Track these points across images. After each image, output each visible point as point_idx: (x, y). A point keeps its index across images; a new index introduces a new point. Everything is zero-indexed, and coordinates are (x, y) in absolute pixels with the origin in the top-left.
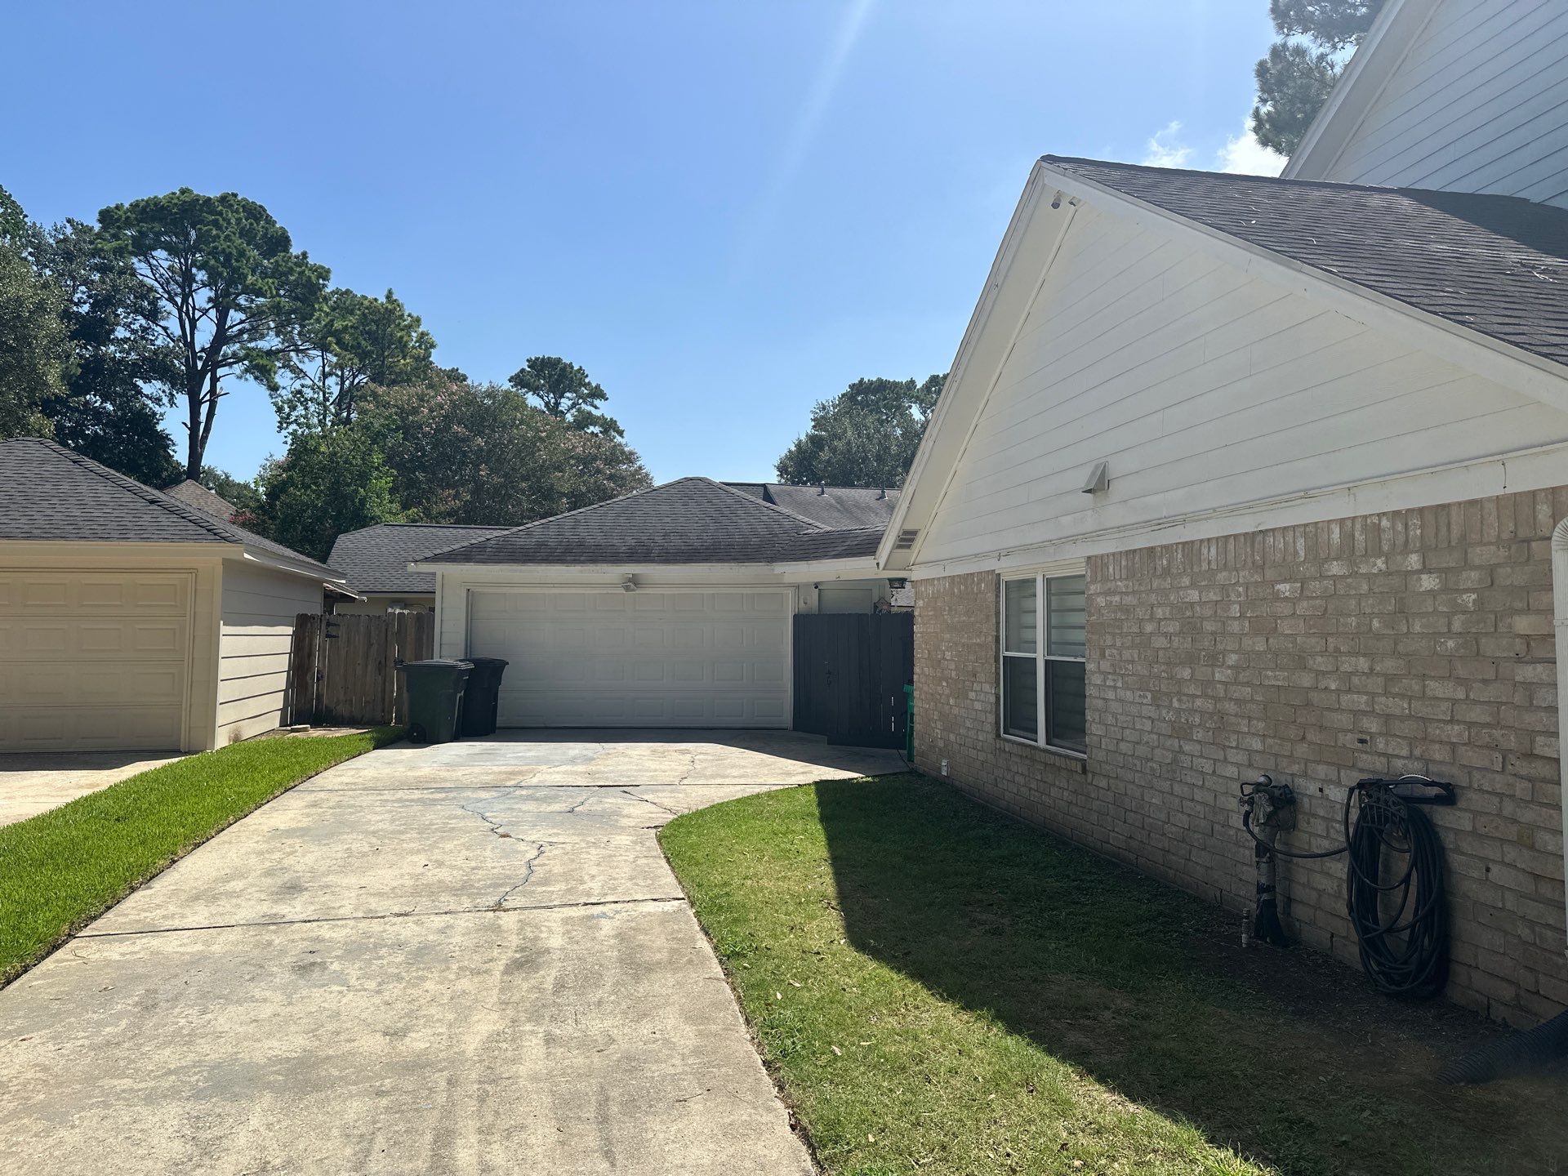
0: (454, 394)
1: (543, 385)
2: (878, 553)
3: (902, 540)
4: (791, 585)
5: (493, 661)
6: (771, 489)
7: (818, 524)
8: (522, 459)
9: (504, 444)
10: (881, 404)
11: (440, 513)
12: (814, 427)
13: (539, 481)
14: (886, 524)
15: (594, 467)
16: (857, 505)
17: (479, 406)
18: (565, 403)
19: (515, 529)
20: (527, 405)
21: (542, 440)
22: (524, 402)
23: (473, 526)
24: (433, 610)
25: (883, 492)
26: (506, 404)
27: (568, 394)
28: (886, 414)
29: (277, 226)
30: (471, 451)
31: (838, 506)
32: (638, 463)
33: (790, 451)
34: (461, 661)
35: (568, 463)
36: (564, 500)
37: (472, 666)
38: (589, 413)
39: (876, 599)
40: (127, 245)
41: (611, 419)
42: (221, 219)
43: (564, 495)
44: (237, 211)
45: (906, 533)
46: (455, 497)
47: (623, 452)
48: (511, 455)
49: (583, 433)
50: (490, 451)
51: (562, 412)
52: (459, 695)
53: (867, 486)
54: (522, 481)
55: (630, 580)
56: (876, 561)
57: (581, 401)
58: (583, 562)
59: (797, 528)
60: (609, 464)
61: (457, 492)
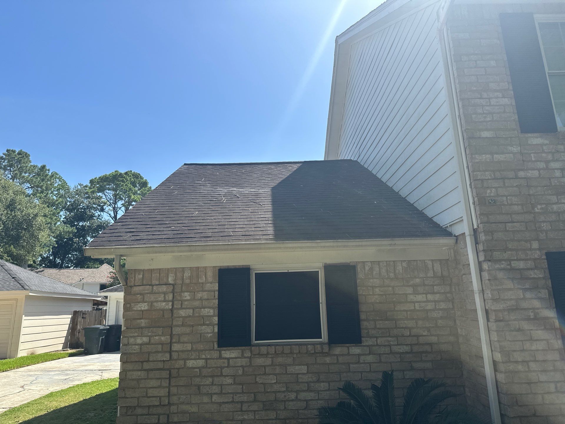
29: (144, 179)
40: (95, 190)
42: (124, 179)
44: (130, 176)
52: (101, 338)
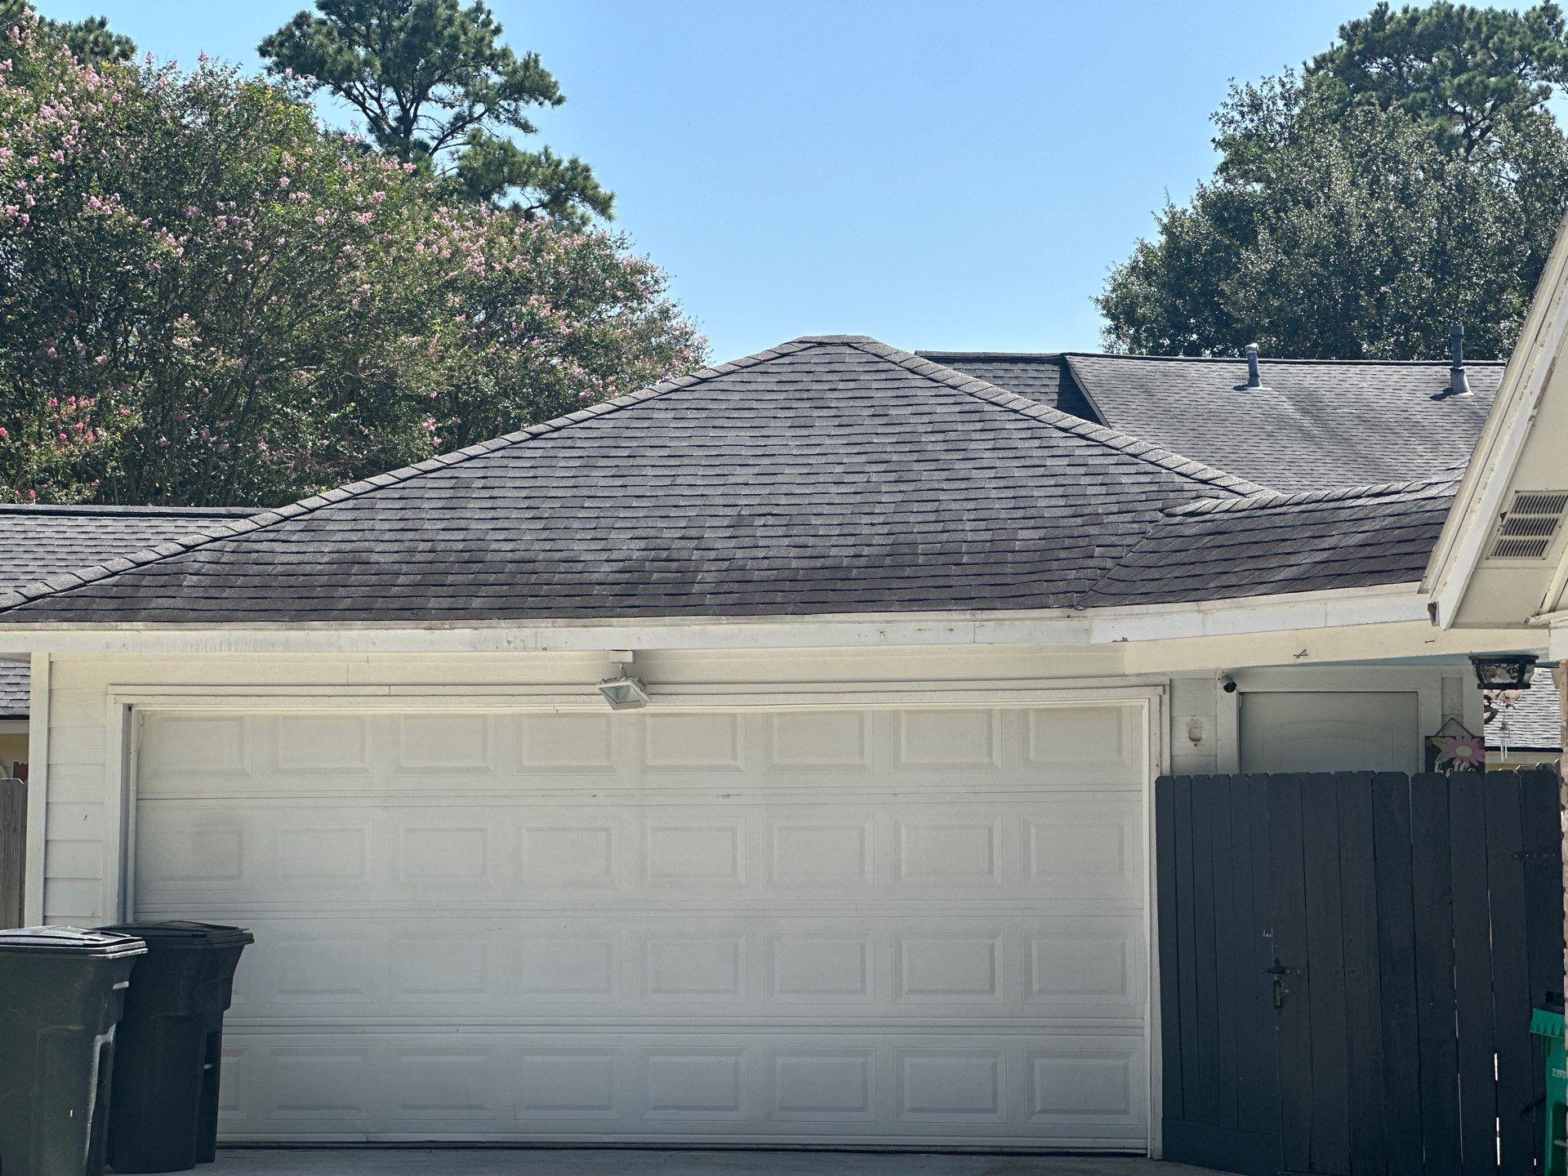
0: (90, 97)
1: (367, 63)
2: (1432, 574)
3: (1514, 527)
4: (1144, 682)
5: (202, 933)
6: (1085, 371)
7: (1233, 480)
8: (300, 296)
9: (243, 251)
10: (1448, 85)
11: (51, 471)
12: (1223, 168)
13: (350, 361)
14: (1457, 475)
15: (520, 316)
16: (1371, 421)
17: (168, 133)
18: (431, 118)
19: (268, 515)
20: (312, 129)
21: (358, 233)
22: (306, 120)
23: (150, 508)
24: (22, 771)
25: (1457, 373)
26: (248, 125)
27: (439, 90)
28: (1466, 118)
30: (144, 274)
31: (1307, 422)
32: (658, 299)
33: (1145, 250)
34: (105, 931)
35: (442, 301)
36: (429, 424)
37: (140, 948)
38: (507, 149)
39: (1431, 721)
41: (574, 163)
43: (426, 405)
45: (1525, 503)
46: (99, 417)
47: (611, 267)
48: (265, 283)
49: (483, 208)
50: (201, 271)
51: (423, 146)
52: (100, 1040)
53: (1403, 354)
54: (300, 366)
55: (625, 672)
56: (1427, 599)
57: (479, 109)
58: (481, 615)
59: (1164, 495)
60: (568, 304)
61: (103, 402)
